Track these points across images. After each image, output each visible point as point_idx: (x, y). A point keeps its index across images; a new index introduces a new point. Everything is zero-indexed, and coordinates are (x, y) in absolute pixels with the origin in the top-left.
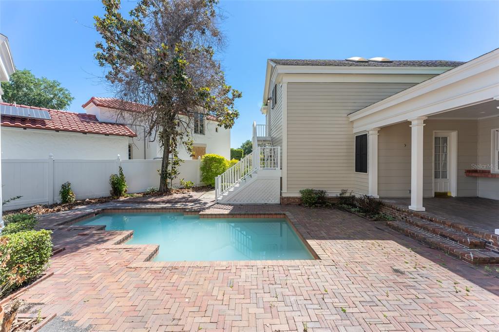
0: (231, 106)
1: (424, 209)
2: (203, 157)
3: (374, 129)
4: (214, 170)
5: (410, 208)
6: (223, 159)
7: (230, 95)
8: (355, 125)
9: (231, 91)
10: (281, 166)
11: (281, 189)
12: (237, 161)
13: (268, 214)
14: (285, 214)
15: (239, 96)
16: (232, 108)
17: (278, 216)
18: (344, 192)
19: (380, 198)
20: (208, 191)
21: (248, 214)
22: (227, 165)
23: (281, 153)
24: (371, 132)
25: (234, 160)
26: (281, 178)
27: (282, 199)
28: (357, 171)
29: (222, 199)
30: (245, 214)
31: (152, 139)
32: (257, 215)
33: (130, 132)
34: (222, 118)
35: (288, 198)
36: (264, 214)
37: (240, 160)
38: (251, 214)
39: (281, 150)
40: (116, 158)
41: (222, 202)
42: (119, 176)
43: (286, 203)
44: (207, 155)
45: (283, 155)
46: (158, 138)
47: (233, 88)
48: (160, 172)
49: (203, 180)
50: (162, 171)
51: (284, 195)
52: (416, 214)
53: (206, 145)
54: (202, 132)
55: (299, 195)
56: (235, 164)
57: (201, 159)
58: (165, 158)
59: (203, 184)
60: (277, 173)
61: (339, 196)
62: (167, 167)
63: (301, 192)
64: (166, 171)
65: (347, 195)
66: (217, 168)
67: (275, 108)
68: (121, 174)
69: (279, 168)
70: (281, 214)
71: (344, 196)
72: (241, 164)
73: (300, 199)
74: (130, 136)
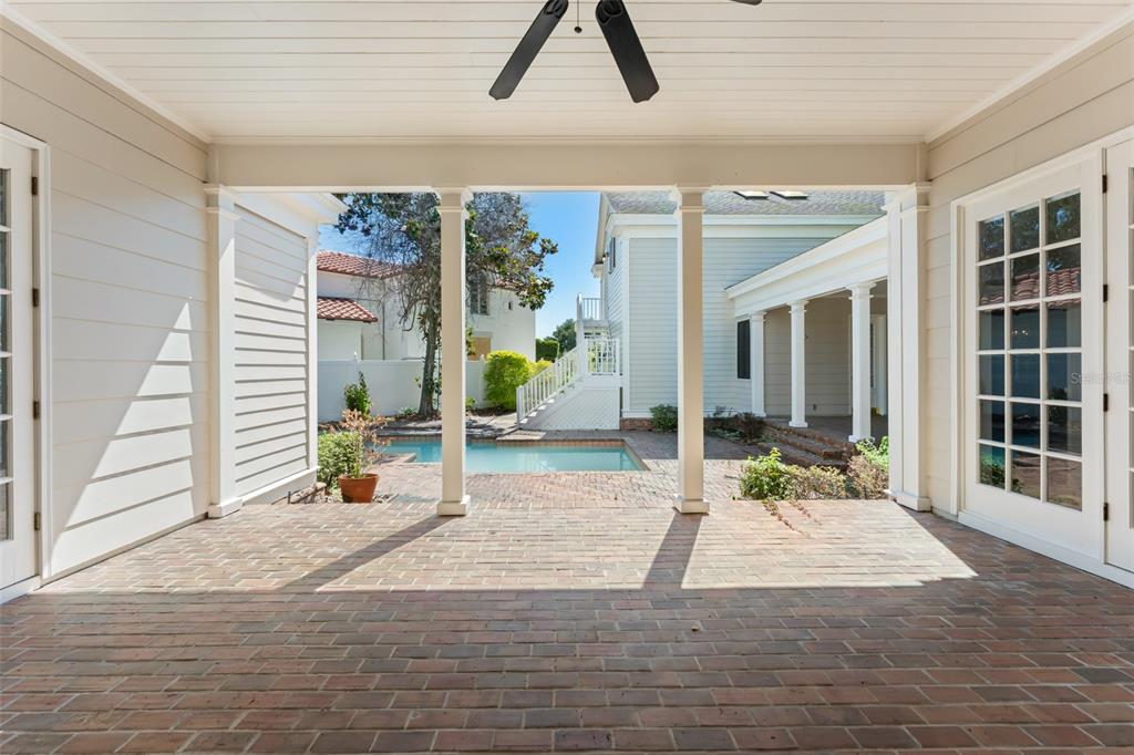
0: (538, 267)
1: (806, 425)
2: (489, 356)
3: (758, 313)
4: (508, 379)
5: (791, 424)
6: (524, 360)
7: (536, 248)
8: (738, 304)
9: (539, 241)
10: (621, 370)
11: (621, 407)
12: (549, 363)
13: (599, 441)
14: (623, 440)
15: (553, 251)
16: (540, 270)
17: (613, 443)
18: (720, 410)
19: (768, 417)
20: (498, 415)
21: (569, 441)
22: (532, 371)
23: (621, 349)
24: (754, 318)
25: (542, 361)
26: (621, 389)
27: (622, 421)
28: (739, 377)
29: (528, 423)
30: (564, 440)
31: (408, 327)
32: (581, 441)
33: (365, 313)
34: (525, 293)
35: (632, 420)
36: (593, 440)
37: (553, 361)
38: (574, 440)
39: (621, 343)
40: (352, 358)
41: (528, 427)
42: (359, 387)
43: (629, 426)
44: (494, 353)
45: (624, 352)
46: (417, 325)
47: (541, 236)
48: (421, 382)
49: (489, 397)
50: (425, 380)
51: (625, 416)
52: (797, 432)
53: (491, 333)
54: (484, 311)
55: (649, 415)
56: (544, 369)
57: (485, 361)
58: (430, 358)
59: (490, 404)
60: (615, 381)
61: (712, 416)
62: (432, 374)
63: (652, 410)
64: (431, 380)
65: (725, 415)
66: (513, 375)
67: (614, 273)
68: (363, 385)
69: (618, 373)
70: (617, 440)
71: (720, 416)
72: (555, 369)
73: (650, 421)
74: (365, 321)
